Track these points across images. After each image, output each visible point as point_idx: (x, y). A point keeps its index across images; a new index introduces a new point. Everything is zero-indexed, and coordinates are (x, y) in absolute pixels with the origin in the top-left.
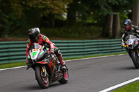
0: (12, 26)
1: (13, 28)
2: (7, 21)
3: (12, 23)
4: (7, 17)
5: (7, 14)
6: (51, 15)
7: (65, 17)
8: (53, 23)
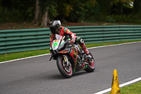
0: (87, 13)
1: (88, 15)
2: (83, 9)
3: (87, 10)
4: (83, 5)
5: (83, 3)
6: (120, 4)
7: (132, 5)
8: (122, 10)
